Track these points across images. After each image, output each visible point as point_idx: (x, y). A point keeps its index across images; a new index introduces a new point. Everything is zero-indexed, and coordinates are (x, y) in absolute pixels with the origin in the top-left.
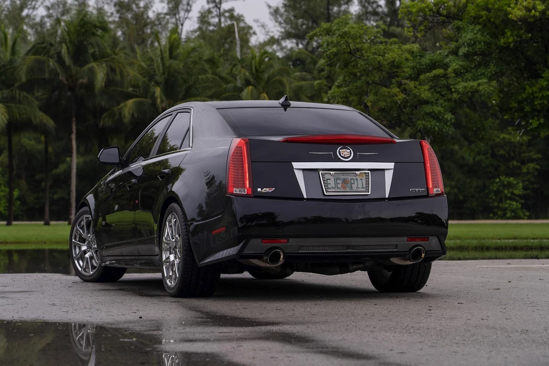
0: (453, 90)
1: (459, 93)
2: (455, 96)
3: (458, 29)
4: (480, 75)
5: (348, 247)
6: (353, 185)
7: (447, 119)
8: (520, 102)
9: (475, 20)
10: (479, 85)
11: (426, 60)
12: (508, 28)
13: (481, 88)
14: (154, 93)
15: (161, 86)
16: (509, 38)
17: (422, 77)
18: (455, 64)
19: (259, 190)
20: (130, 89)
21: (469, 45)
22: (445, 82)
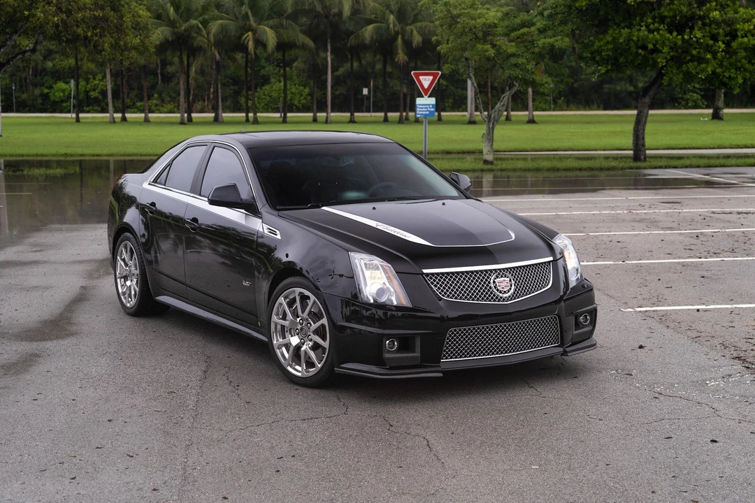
0: (536, 45)
1: (540, 47)
2: (537, 50)
4: (559, 33)
10: (556, 41)
11: (518, 21)
13: (556, 44)
14: (388, 19)
15: (395, 14)
17: (513, 34)
18: (540, 23)
20: (372, 16)
21: (552, 8)
22: (530, 38)
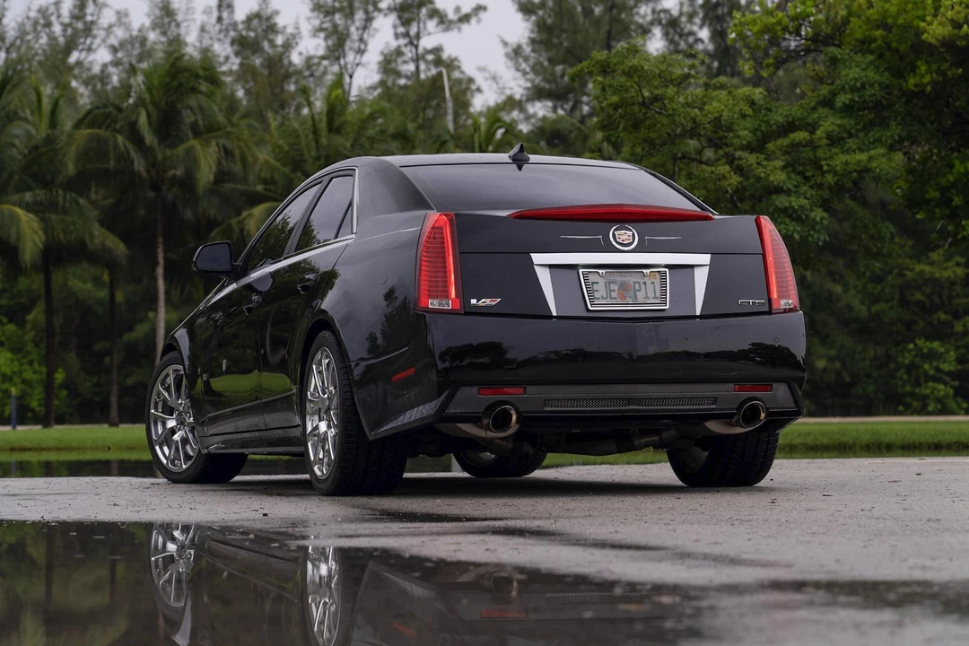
0: (825, 168)
1: (835, 174)
2: (830, 179)
3: (834, 61)
4: (874, 143)
5: (630, 401)
6: (637, 293)
7: (814, 220)
8: (944, 190)
9: (864, 45)
10: (871, 158)
11: (778, 117)
12: (921, 59)
13: (874, 164)
16: (923, 76)
17: (770, 146)
18: (830, 123)
19: (474, 301)
20: (259, 188)
21: (853, 89)
22: (811, 154)
